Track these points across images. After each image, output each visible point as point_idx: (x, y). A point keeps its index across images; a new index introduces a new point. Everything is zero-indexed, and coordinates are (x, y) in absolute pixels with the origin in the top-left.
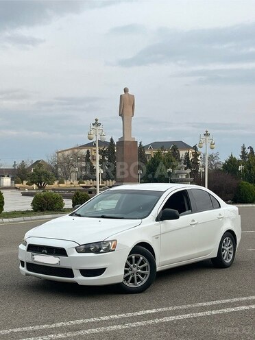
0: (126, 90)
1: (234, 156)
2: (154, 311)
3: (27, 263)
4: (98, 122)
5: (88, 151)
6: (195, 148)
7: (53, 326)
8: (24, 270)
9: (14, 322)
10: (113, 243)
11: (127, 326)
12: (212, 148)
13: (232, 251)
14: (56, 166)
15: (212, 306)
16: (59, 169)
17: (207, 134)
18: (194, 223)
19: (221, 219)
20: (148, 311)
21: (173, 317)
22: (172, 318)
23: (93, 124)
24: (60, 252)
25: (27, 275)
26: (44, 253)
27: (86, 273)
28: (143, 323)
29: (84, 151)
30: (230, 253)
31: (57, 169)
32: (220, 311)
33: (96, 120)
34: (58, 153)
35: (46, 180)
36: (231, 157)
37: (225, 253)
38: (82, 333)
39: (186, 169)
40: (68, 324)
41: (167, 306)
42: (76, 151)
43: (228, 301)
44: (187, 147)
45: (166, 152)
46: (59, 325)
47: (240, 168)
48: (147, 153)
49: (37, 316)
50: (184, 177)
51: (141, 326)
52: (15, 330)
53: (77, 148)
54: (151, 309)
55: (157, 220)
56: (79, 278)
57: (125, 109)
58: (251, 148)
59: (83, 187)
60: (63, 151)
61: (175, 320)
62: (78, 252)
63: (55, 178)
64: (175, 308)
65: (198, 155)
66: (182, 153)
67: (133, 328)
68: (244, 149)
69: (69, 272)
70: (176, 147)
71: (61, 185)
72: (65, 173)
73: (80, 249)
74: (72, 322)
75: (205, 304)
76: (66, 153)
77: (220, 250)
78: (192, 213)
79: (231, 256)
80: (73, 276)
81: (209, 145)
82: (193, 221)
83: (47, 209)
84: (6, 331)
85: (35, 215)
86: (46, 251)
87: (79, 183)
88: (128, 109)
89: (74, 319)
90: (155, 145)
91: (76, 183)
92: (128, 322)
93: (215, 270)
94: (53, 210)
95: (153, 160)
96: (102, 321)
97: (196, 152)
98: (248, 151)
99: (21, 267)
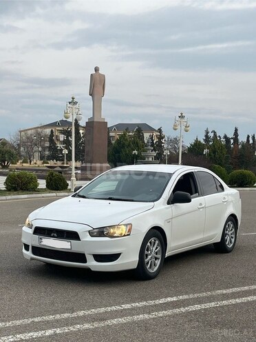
0: (96, 69)
1: (199, 140)
2: (175, 299)
3: (33, 247)
4: (75, 100)
5: (52, 130)
6: (160, 130)
7: (75, 315)
8: (29, 254)
9: (31, 310)
10: (129, 227)
11: (154, 315)
12: (187, 131)
13: (233, 236)
14: (18, 145)
15: (233, 293)
16: (22, 149)
17: (182, 117)
18: (201, 207)
19: (225, 203)
20: (169, 299)
21: (199, 306)
22: (197, 307)
23: (70, 103)
24: (73, 236)
25: (32, 259)
26: (53, 237)
27: (99, 258)
28: (169, 312)
29: (48, 131)
30: (232, 238)
31: (19, 148)
32: (244, 300)
33: (73, 98)
34: (20, 132)
35: (10, 158)
36: (197, 141)
37: (228, 238)
38: (109, 322)
39: (152, 151)
40: (89, 312)
41: (186, 293)
42: (39, 130)
43: (246, 288)
44: (152, 130)
45: (130, 134)
46: (81, 313)
47: (206, 151)
48: (111, 134)
49: (53, 304)
50: (150, 159)
51: (169, 316)
52: (36, 320)
53: (41, 127)
54: (172, 297)
55: (168, 203)
56: (92, 264)
57: (95, 89)
58: (215, 132)
59: (48, 167)
60: (27, 130)
61: (202, 309)
62: (92, 236)
63: (19, 158)
64: (196, 295)
65: (163, 138)
66: (147, 136)
67: (162, 317)
68: (207, 133)
69: (81, 257)
70: (140, 129)
71: (24, 164)
72: (28, 152)
73: (93, 233)
74: (93, 310)
75: (225, 292)
76: (29, 132)
77: (224, 235)
78: (199, 196)
79: (233, 240)
80: (85, 262)
81: (183, 127)
82: (201, 204)
83: (22, 189)
84: (26, 320)
85: (10, 194)
86: (55, 235)
87: (43, 163)
88: (98, 88)
89: (95, 307)
90: (119, 127)
91: (39, 163)
92: (153, 311)
93: (219, 255)
94: (28, 190)
95: (118, 142)
96: (125, 310)
97: (160, 135)
98: (211, 135)
99: (24, 251)
